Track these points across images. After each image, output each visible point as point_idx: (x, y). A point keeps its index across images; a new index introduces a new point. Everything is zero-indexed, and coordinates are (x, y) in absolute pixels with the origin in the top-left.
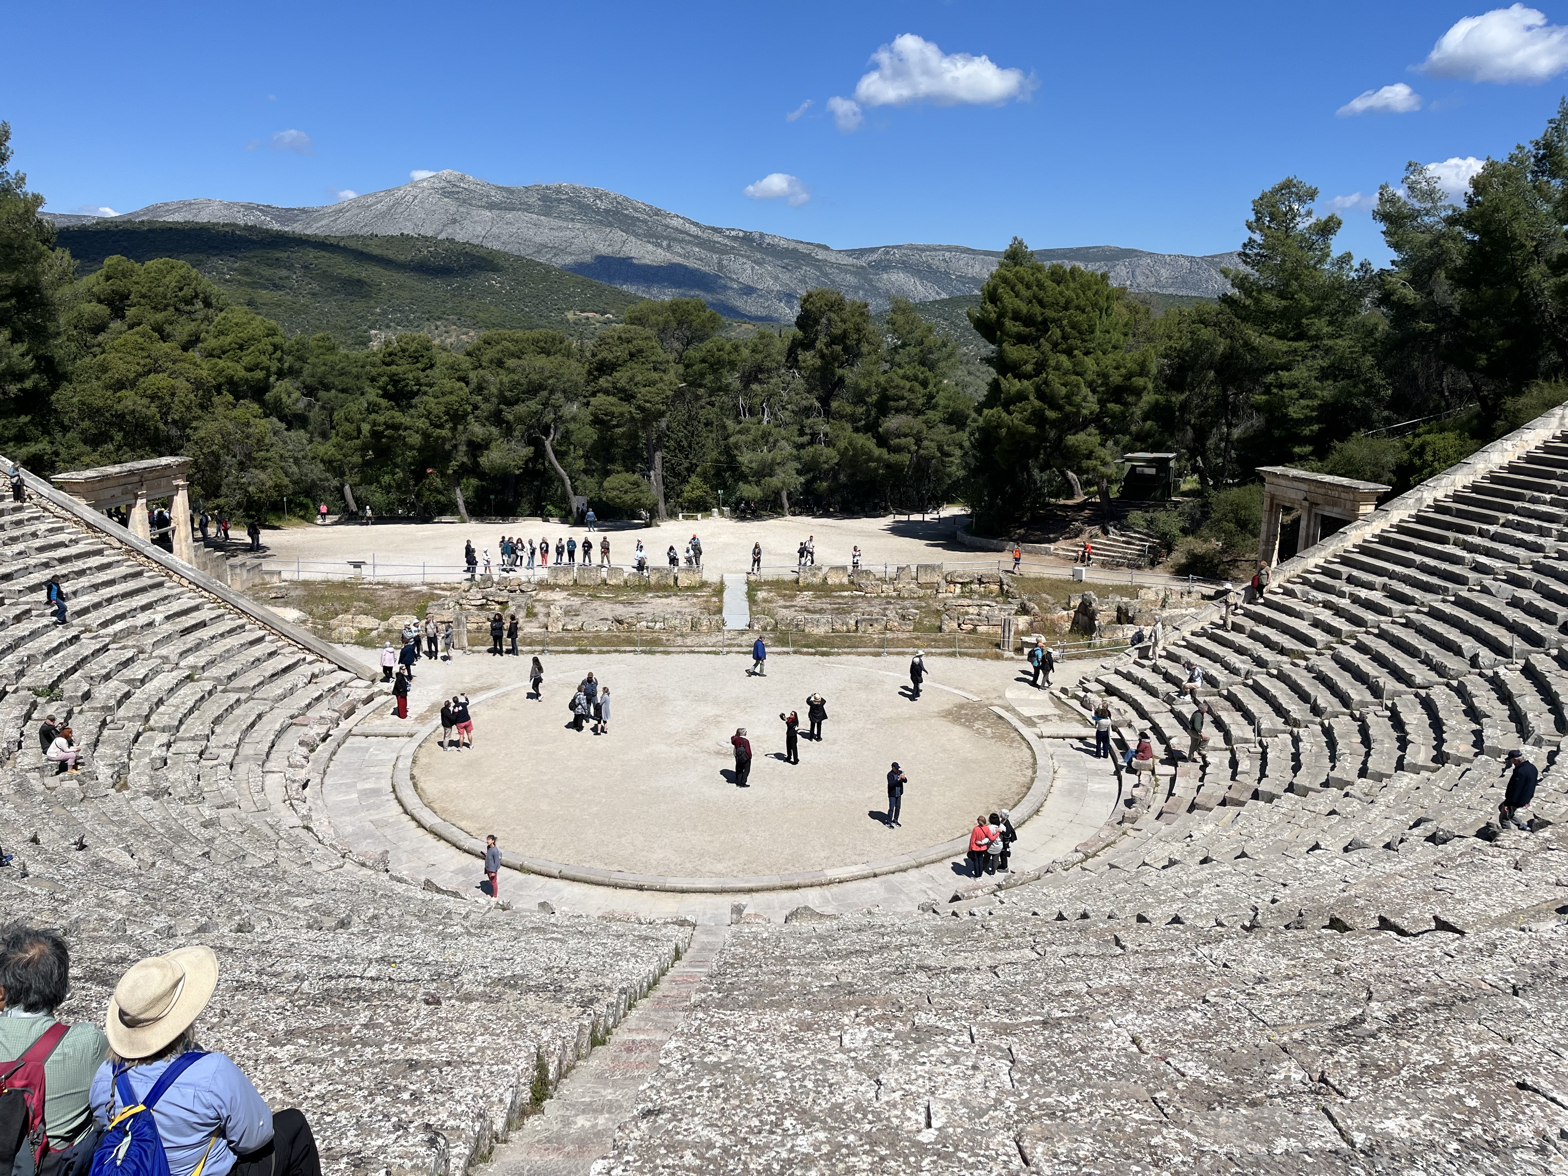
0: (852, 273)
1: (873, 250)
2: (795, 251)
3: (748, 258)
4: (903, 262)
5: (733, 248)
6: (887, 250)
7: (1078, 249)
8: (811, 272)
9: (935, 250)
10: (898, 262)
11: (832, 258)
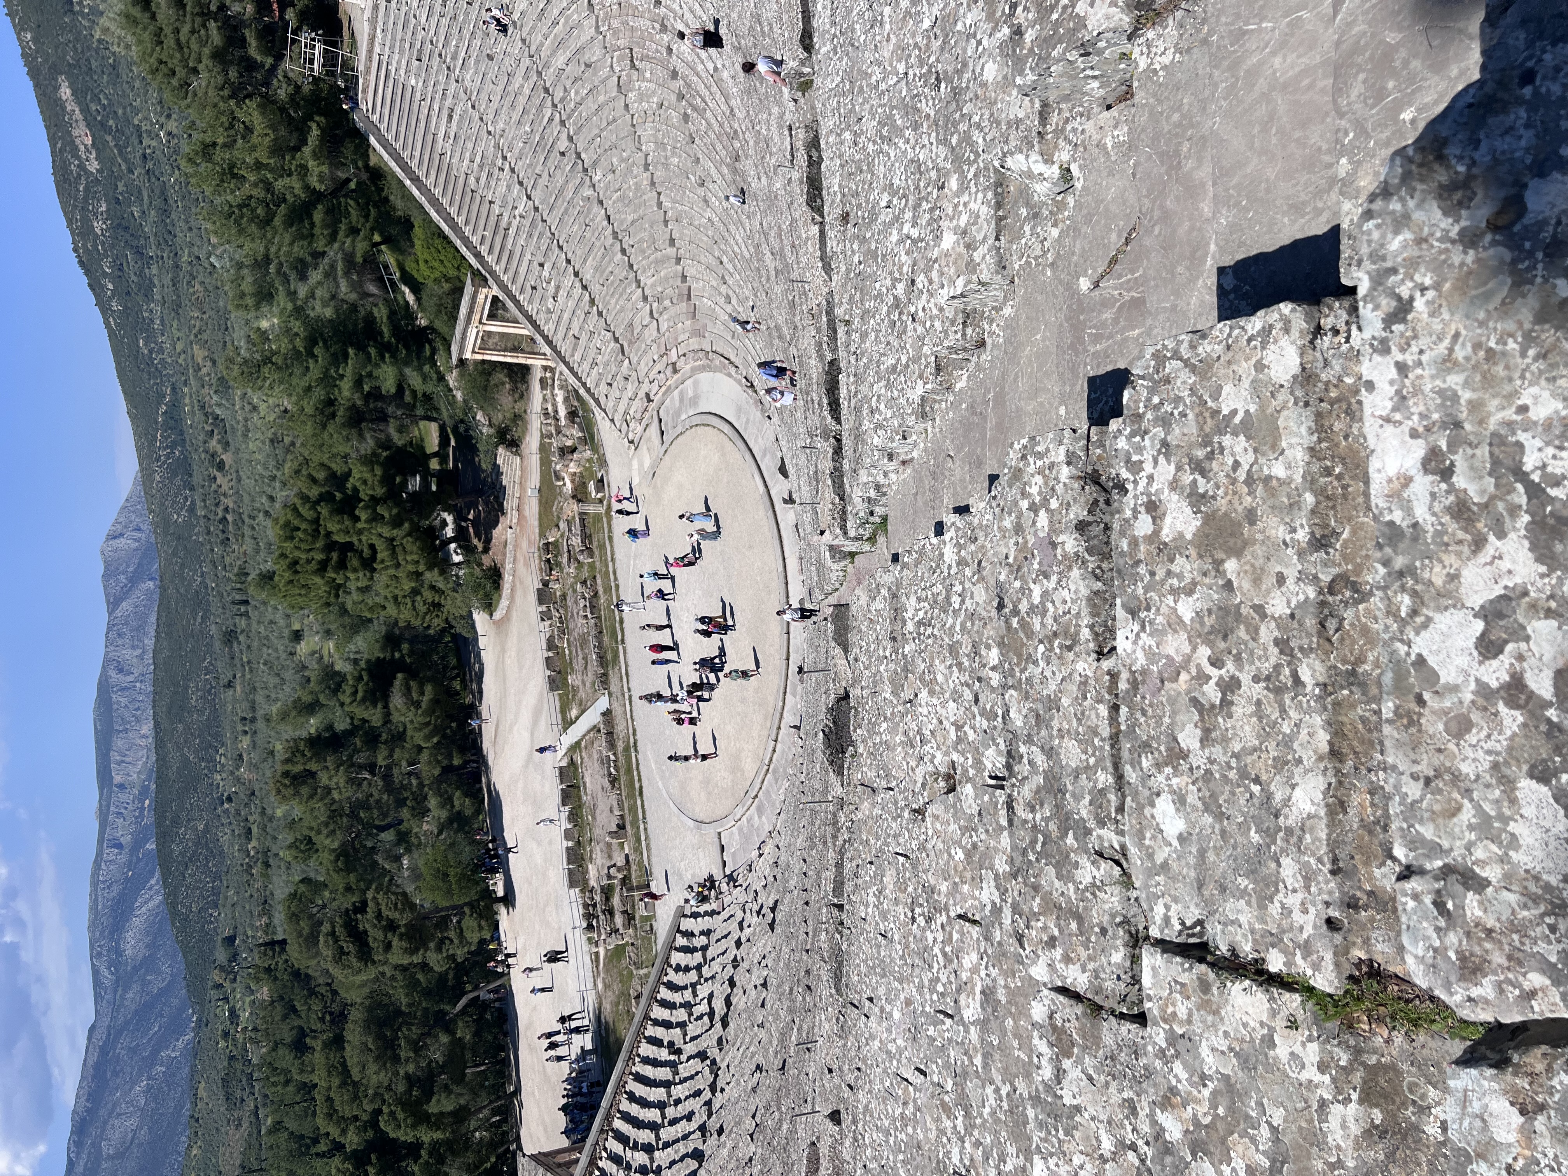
0: (125, 991)
1: (96, 972)
2: (97, 1066)
3: (105, 1123)
4: (112, 933)
5: (93, 1144)
6: (95, 955)
7: (97, 742)
8: (124, 1041)
9: (96, 899)
10: (112, 939)
11: (106, 1022)
